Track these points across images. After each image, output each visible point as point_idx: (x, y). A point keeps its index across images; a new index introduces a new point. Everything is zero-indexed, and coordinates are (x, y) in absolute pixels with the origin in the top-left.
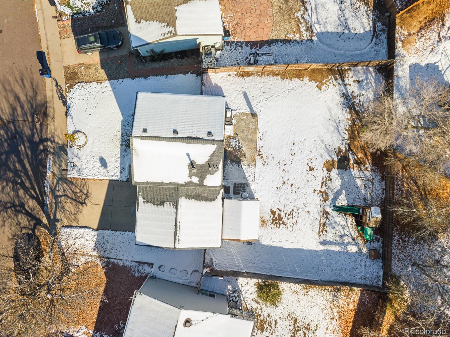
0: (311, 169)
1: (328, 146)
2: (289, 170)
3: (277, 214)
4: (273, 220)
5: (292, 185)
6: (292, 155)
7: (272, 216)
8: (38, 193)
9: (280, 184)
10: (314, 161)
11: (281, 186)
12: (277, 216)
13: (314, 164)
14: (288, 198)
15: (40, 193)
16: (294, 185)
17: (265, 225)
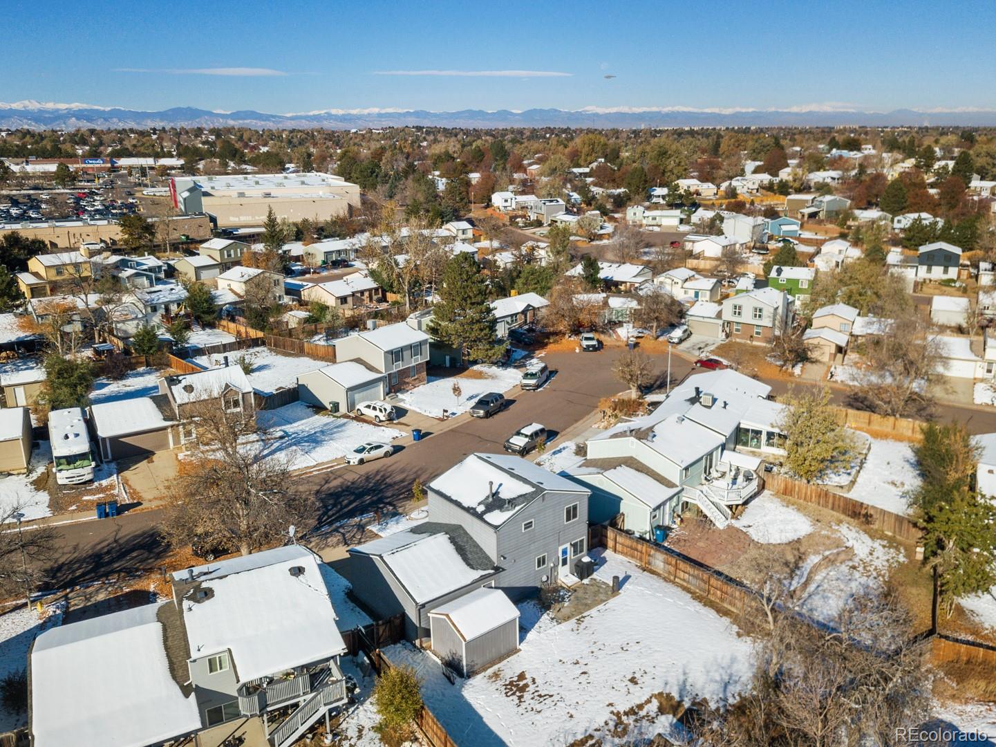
0: (633, 681)
1: (688, 684)
2: (600, 657)
3: (524, 682)
4: (511, 683)
5: (584, 673)
6: (622, 648)
7: (516, 679)
8: (351, 507)
9: (569, 659)
10: (646, 678)
11: (569, 663)
12: (521, 683)
13: (643, 680)
14: (562, 679)
15: (351, 509)
16: (586, 675)
17: (493, 679)
